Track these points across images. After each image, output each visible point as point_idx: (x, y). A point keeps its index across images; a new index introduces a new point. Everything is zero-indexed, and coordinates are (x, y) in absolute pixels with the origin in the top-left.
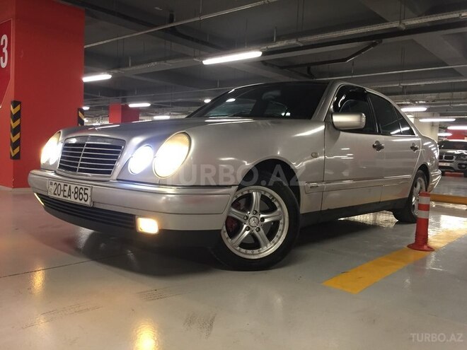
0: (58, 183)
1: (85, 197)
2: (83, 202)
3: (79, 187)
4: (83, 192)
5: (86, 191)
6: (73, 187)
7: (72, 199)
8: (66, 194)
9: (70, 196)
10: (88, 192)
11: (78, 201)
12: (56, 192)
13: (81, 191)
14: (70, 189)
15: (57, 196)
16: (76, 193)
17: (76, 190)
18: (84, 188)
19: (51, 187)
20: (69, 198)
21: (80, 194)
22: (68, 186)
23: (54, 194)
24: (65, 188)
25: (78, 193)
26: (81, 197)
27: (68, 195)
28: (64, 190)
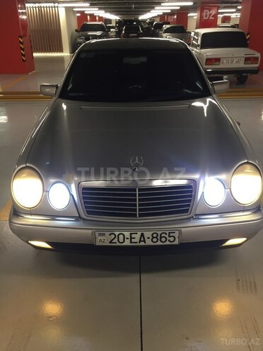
0: (117, 233)
1: (172, 239)
2: (168, 243)
3: (159, 233)
4: (167, 236)
5: (171, 235)
6: (148, 234)
7: (149, 242)
8: (137, 240)
9: (144, 241)
10: (176, 235)
11: (159, 243)
12: (116, 240)
13: (163, 235)
14: (142, 235)
15: (118, 244)
16: (153, 237)
17: (155, 235)
18: (167, 232)
19: (102, 238)
20: (142, 243)
21: (161, 237)
22: (139, 233)
23: (111, 242)
24: (133, 236)
25: (159, 237)
26: (163, 239)
27: (140, 241)
28: (131, 238)
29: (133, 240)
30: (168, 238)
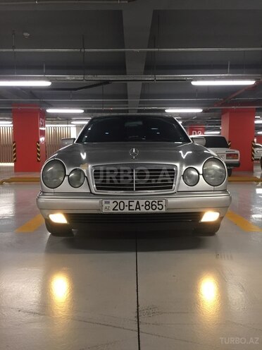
0: (119, 201)
1: (160, 207)
2: (157, 210)
3: (151, 201)
4: (156, 204)
5: (160, 203)
6: (142, 202)
7: (143, 210)
8: (134, 207)
9: (139, 208)
10: (163, 203)
11: (151, 210)
12: (117, 208)
13: (154, 203)
14: (138, 202)
15: (119, 211)
16: (146, 205)
17: (147, 203)
18: (157, 201)
19: (107, 205)
20: (138, 210)
21: (152, 205)
22: (136, 201)
23: (113, 210)
24: (131, 203)
25: (150, 205)
26: (154, 207)
27: (136, 208)
28: (130, 206)
29: (131, 208)
30: (158, 206)
